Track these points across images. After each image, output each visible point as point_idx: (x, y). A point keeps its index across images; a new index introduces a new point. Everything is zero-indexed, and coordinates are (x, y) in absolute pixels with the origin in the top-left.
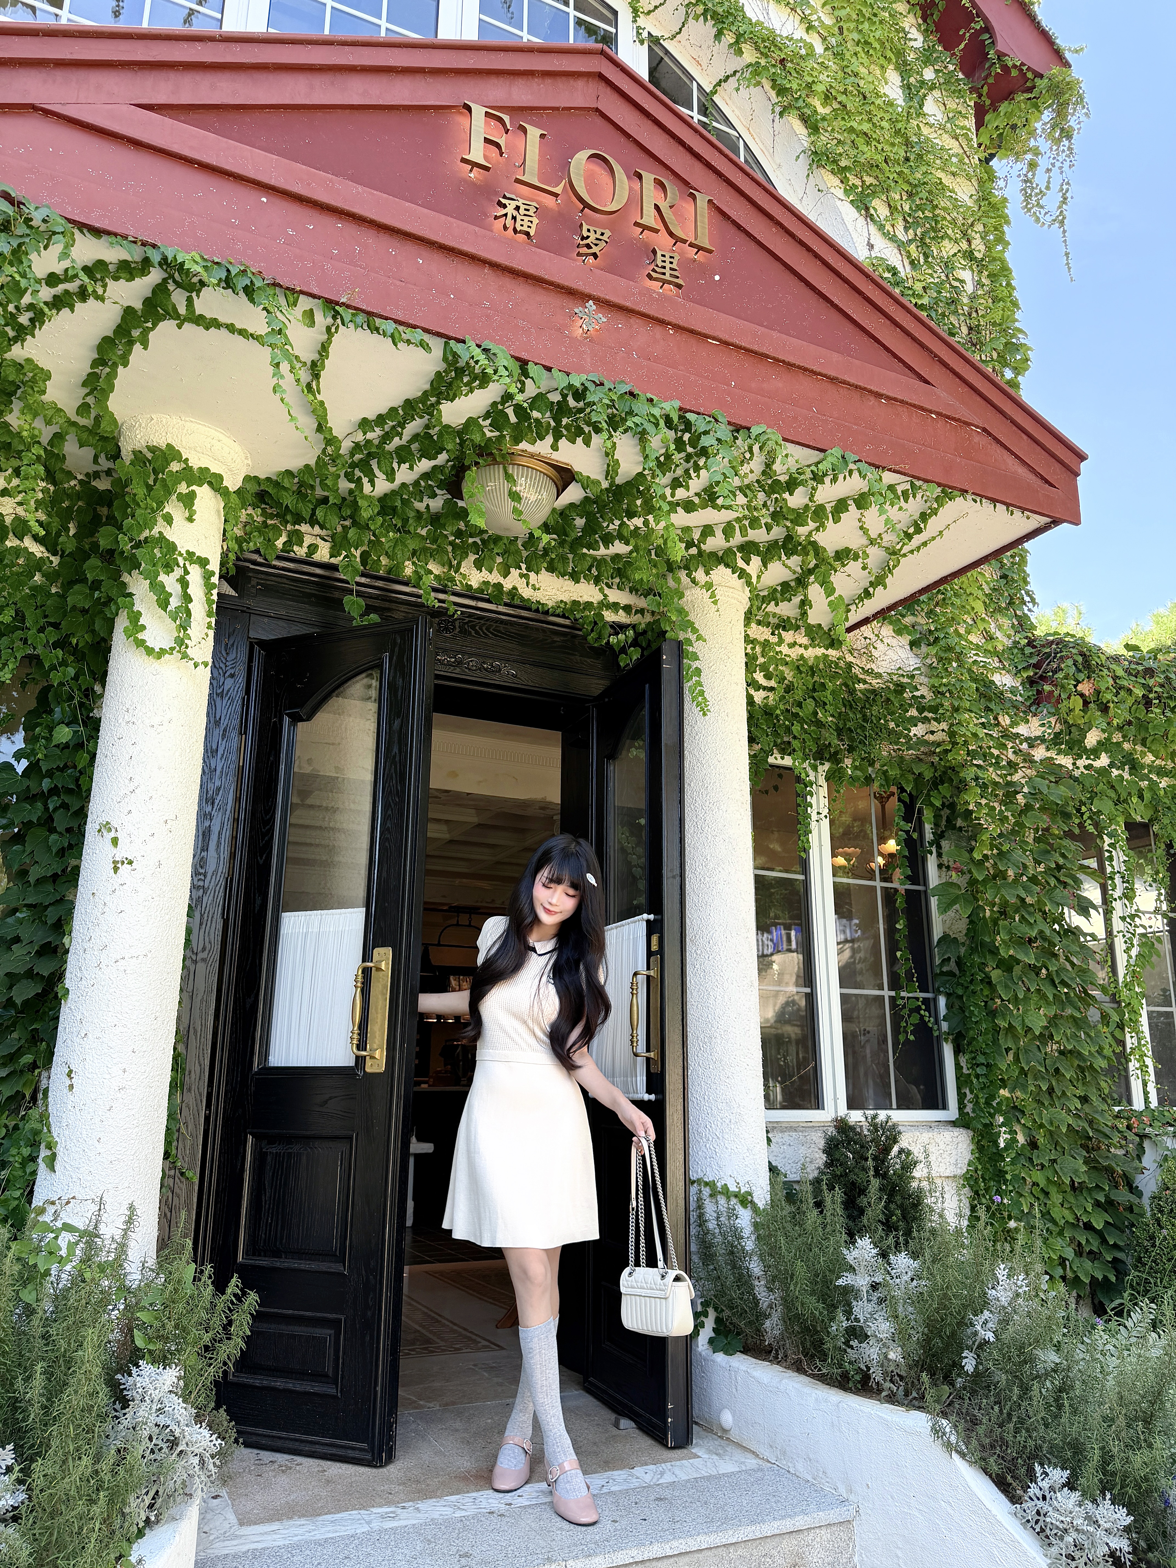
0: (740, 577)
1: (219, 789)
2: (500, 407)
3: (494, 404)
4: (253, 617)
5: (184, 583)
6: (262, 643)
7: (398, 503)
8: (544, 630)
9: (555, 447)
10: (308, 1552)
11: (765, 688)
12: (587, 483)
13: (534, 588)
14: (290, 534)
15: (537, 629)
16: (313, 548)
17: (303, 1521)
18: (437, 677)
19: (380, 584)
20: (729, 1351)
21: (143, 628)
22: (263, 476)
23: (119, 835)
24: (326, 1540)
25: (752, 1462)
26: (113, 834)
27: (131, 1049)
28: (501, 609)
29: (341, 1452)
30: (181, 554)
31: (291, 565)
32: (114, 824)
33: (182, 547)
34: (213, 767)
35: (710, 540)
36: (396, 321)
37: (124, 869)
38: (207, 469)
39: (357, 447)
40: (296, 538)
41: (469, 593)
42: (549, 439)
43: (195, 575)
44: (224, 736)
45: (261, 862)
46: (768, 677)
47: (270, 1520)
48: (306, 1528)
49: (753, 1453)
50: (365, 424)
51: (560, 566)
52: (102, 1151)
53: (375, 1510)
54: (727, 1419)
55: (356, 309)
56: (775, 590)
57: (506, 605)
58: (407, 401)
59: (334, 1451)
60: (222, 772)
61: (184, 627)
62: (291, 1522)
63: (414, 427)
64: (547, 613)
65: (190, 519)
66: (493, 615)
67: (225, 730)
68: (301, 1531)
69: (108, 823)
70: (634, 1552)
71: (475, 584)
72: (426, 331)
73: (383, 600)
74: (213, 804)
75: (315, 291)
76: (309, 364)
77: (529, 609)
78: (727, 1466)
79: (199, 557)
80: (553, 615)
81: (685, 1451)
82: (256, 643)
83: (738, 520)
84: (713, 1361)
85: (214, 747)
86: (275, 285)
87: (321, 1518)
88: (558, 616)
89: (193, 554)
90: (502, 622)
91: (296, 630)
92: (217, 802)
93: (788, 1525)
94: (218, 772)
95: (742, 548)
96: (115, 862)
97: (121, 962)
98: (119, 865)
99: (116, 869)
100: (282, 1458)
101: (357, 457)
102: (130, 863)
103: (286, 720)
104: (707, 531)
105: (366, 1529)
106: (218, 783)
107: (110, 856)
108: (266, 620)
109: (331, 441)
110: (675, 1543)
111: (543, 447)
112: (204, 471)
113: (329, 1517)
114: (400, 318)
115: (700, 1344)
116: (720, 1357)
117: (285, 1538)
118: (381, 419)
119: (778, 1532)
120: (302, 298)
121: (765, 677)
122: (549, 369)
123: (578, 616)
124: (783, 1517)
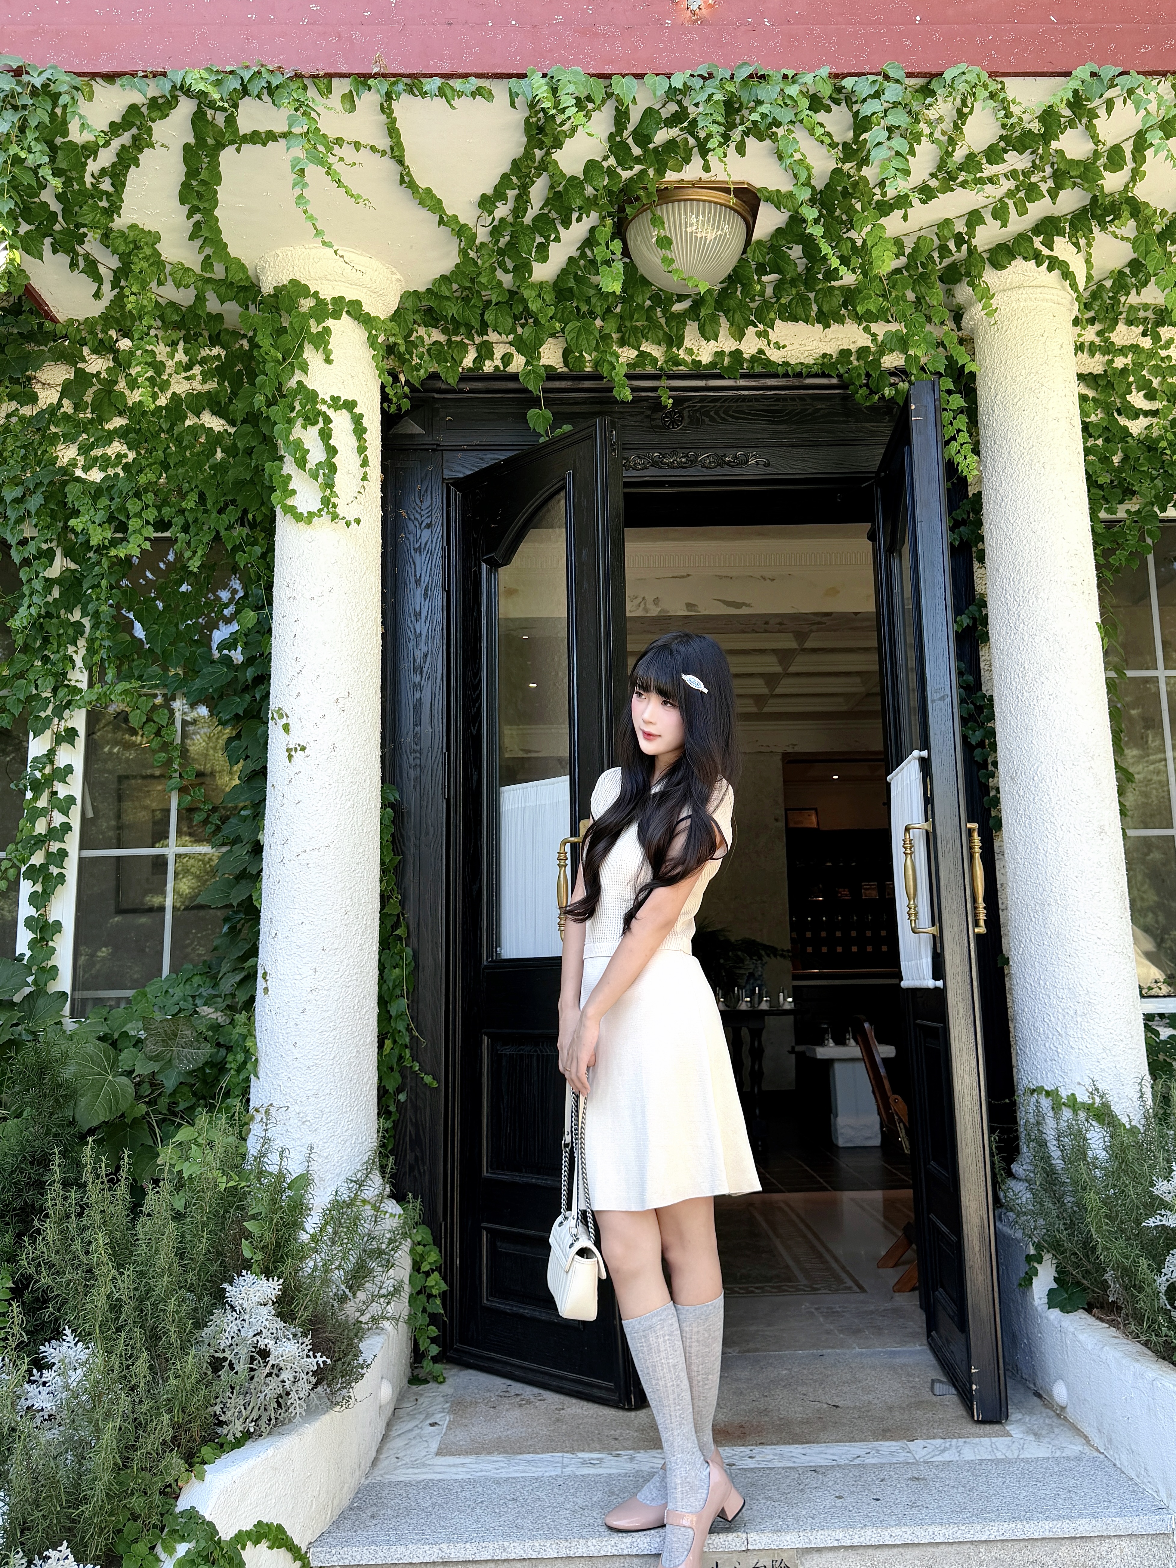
0: (1050, 269)
1: (426, 656)
2: (618, 139)
3: (611, 137)
4: (446, 455)
5: (325, 435)
6: (458, 483)
7: (572, 284)
8: (802, 398)
9: (707, 168)
10: (480, 1489)
11: (1146, 414)
12: (778, 200)
13: (778, 347)
14: (479, 348)
15: (793, 399)
16: (507, 359)
17: (500, 1458)
18: (627, 485)
19: (587, 384)
20: (1066, 1307)
21: (294, 492)
22: (422, 289)
23: (290, 721)
24: (506, 1480)
25: (1075, 1447)
26: (284, 721)
27: (320, 947)
28: (742, 383)
29: (587, 1390)
30: (324, 402)
31: (479, 385)
32: (286, 710)
33: (324, 394)
34: (418, 632)
35: (979, 230)
36: (443, 76)
37: (298, 756)
38: (341, 298)
39: (496, 231)
40: (485, 351)
41: (698, 372)
42: (697, 161)
43: (341, 422)
44: (426, 594)
45: (474, 732)
46: (1151, 396)
47: (467, 1453)
48: (497, 1465)
49: (1086, 1437)
50: (486, 203)
51: (800, 311)
52: (298, 1056)
53: (580, 1455)
54: (1060, 1392)
55: (395, 75)
56: (1121, 273)
57: (744, 376)
58: (515, 163)
59: (580, 1388)
60: (427, 636)
61: (329, 485)
62: (489, 1458)
63: (538, 191)
64: (799, 375)
65: (328, 361)
66: (731, 393)
67: (426, 589)
68: (490, 1467)
69: (280, 709)
70: (839, 1534)
71: (706, 358)
72: (478, 76)
73: (592, 403)
74: (421, 673)
75: (344, 70)
76: (388, 151)
77: (775, 376)
78: (1036, 1450)
79: (346, 401)
80: (809, 375)
81: (997, 1427)
82: (452, 484)
83: (1010, 194)
84: (1047, 1318)
85: (418, 610)
86: (298, 76)
87: (520, 1457)
88: (816, 375)
89: (339, 398)
90: (745, 399)
91: (491, 458)
92: (425, 670)
93: (1066, 1528)
94: (423, 637)
95: (1037, 229)
96: (289, 750)
97: (303, 856)
98: (293, 753)
99: (290, 757)
100: (529, 1391)
101: (503, 242)
102: (303, 749)
103: (484, 566)
104: (974, 218)
105: (558, 1472)
106: (424, 649)
107: (285, 744)
108: (460, 455)
109: (461, 232)
110: (896, 1531)
111: (693, 171)
112: (339, 301)
113: (529, 1457)
114: (447, 70)
115: (1036, 1297)
116: (1055, 1314)
117: (468, 1472)
118: (499, 194)
119: (1051, 1535)
120: (335, 82)
121: (1146, 396)
122: (639, 76)
123: (842, 371)
124: (1060, 1518)
